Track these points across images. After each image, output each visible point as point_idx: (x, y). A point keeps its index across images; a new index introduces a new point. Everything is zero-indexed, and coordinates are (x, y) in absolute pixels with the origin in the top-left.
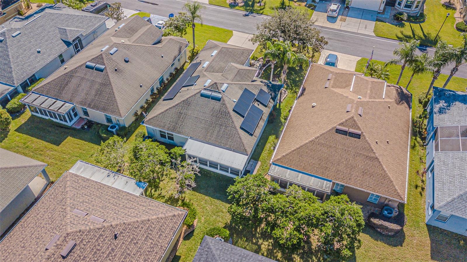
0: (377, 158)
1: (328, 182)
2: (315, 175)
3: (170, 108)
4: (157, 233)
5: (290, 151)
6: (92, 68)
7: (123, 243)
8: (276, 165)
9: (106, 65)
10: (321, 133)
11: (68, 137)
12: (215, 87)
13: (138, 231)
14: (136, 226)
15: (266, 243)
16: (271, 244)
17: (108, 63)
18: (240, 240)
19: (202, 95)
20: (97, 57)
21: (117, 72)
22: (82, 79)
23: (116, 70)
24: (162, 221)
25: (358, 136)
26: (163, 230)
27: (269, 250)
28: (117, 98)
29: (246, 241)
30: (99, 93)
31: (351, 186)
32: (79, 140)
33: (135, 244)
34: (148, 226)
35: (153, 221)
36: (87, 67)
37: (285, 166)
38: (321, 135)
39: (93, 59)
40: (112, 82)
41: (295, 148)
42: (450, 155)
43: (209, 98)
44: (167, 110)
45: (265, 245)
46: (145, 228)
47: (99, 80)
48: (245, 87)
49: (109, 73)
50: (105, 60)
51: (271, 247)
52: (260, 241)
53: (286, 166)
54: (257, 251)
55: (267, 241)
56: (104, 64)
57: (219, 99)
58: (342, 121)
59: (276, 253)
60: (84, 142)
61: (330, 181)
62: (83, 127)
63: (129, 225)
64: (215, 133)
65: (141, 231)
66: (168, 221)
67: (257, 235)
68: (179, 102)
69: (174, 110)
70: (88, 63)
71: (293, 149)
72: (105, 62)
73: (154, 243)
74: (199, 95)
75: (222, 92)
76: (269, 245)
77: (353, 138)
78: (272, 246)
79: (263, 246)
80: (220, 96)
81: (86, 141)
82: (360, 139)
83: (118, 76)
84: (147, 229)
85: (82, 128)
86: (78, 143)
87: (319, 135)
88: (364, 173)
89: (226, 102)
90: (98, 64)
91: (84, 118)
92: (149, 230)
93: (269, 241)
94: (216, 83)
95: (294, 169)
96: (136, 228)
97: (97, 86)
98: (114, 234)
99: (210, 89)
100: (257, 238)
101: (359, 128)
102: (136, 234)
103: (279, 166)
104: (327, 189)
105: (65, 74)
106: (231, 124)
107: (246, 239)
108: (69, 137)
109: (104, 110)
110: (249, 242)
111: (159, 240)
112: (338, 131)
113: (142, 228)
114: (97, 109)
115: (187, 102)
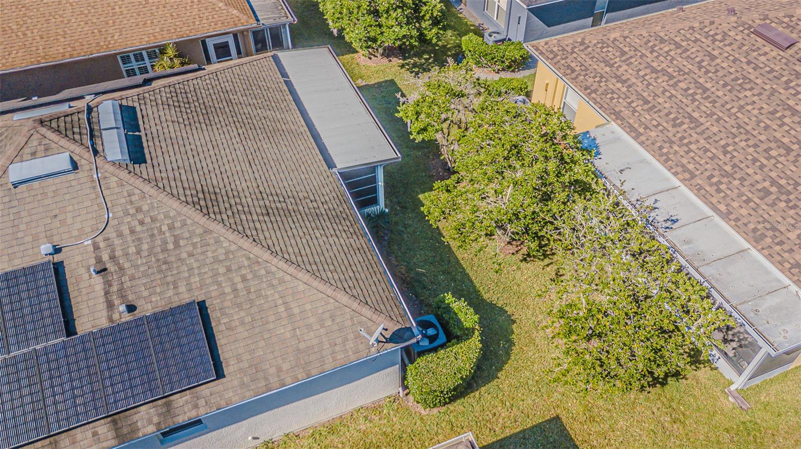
8: (257, 18)
19: (137, 158)
74: (143, 168)
99: (87, 137)
115: (202, 203)
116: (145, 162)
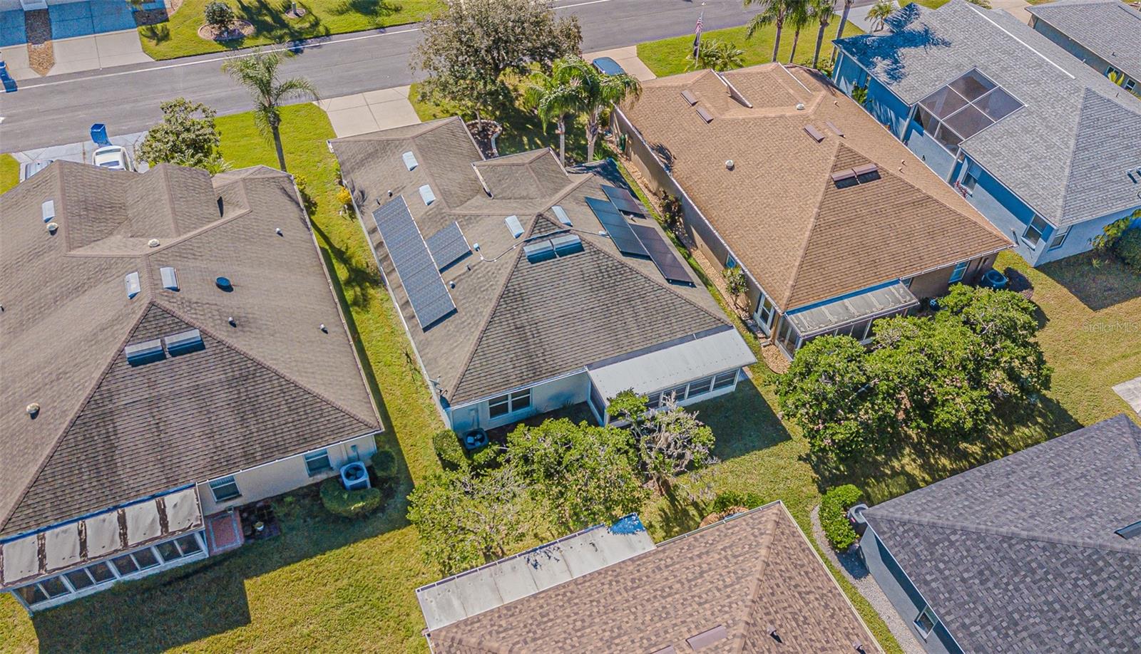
0: (929, 197)
1: (896, 286)
2: (868, 287)
3: (484, 331)
4: (800, 574)
5: (795, 269)
6: (158, 356)
7: (796, 638)
8: (793, 312)
9: (198, 324)
10: (818, 205)
11: (242, 584)
12: (543, 224)
13: (782, 597)
14: (770, 591)
15: (906, 460)
16: (914, 456)
17: (194, 316)
18: (869, 489)
19: (533, 259)
20: (145, 316)
21: (239, 328)
22: (153, 403)
23: (233, 324)
24: (780, 548)
25: (873, 176)
26: (799, 562)
27: (921, 466)
28: (316, 390)
29: (878, 482)
30: (246, 408)
31: (932, 269)
32: (287, 568)
33: (805, 623)
34: (777, 574)
35: (770, 559)
36: (136, 362)
37: (809, 304)
38: (820, 208)
39: (136, 328)
40: (259, 358)
41: (799, 259)
42: (987, 136)
43: (556, 257)
44: (480, 339)
45: (908, 462)
46: (780, 581)
47: (215, 376)
48: (581, 196)
49: (230, 341)
50: (179, 313)
51: (919, 461)
52: (896, 464)
53: (813, 302)
54: (913, 485)
55: (903, 456)
56: (190, 326)
57: (578, 248)
58: (831, 163)
59: (936, 462)
60: (304, 563)
61: (897, 282)
62: (251, 535)
63: (761, 598)
64: (631, 323)
65: (782, 593)
66: (784, 541)
67: (879, 458)
68: (494, 303)
69: (497, 330)
70: (129, 350)
71: (797, 264)
72: (187, 318)
73: (818, 596)
74: (525, 264)
75: (568, 228)
76: (914, 461)
77: (871, 184)
78: (919, 457)
79: (908, 468)
80: (572, 239)
81: (311, 557)
82: (880, 178)
83: (253, 335)
84: (785, 581)
85: (247, 537)
86: (294, 576)
87: (816, 210)
88: (931, 235)
89: (599, 245)
90: (166, 334)
91: (225, 511)
92: (788, 580)
93: (905, 452)
94: (540, 215)
95: (829, 298)
96: (773, 594)
97: (222, 397)
98: (768, 636)
99: (539, 235)
100: (886, 463)
101: (866, 161)
102: (786, 605)
103: (799, 310)
104: (908, 298)
105: (73, 424)
106: (647, 285)
107: (874, 478)
108: (246, 582)
109: (304, 441)
110: (884, 480)
111: (815, 584)
112: (841, 183)
113: (778, 585)
114: (285, 452)
115: (511, 294)
116: (532, 263)
